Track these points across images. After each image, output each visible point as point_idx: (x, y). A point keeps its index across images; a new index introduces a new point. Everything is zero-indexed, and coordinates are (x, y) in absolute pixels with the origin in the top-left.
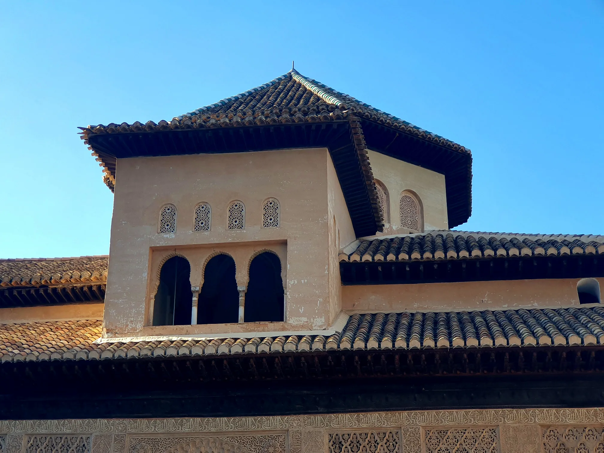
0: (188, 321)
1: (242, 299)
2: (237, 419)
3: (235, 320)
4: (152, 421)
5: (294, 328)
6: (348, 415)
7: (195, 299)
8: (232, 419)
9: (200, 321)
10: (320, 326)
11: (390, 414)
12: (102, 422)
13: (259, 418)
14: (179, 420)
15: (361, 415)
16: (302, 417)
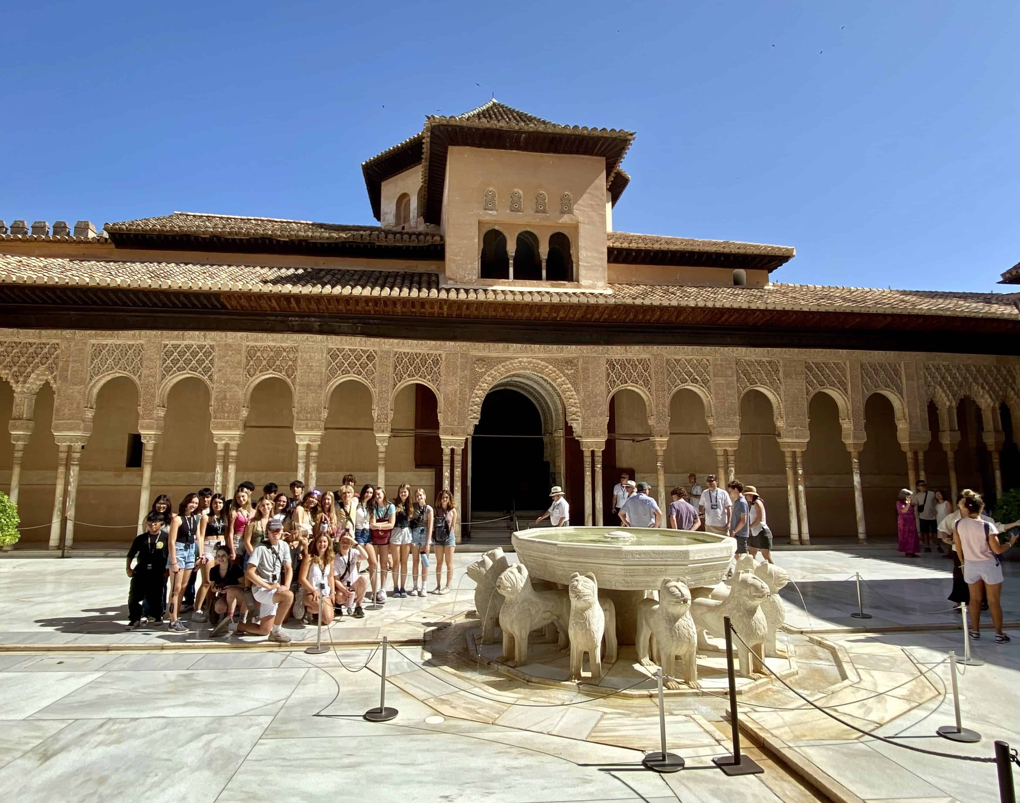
0: (507, 278)
1: (544, 264)
2: (546, 346)
3: (539, 278)
4: (487, 344)
5: (585, 287)
6: (619, 347)
7: (511, 262)
8: (543, 346)
9: (516, 277)
10: (601, 287)
11: (645, 347)
12: (450, 344)
13: (561, 346)
14: (506, 345)
15: (628, 347)
16: (589, 347)
